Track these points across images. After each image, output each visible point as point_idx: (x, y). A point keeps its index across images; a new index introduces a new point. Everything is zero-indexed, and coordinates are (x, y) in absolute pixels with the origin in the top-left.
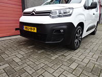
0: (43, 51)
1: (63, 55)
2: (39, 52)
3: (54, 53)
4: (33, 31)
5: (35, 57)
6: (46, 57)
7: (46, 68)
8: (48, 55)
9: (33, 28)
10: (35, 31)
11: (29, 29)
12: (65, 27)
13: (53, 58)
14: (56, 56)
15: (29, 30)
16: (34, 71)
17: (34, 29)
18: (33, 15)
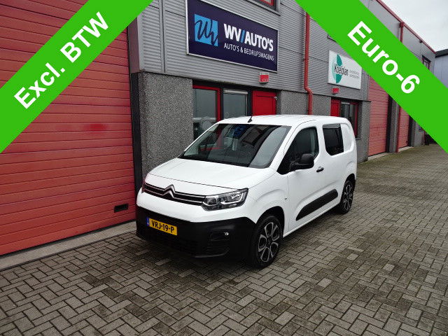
0: (190, 272)
1: (231, 282)
2: (182, 275)
3: (215, 278)
4: (169, 232)
5: (175, 287)
6: (196, 287)
7: (195, 305)
8: (201, 281)
9: (170, 226)
10: (175, 233)
11: (161, 227)
12: (230, 227)
13: (210, 288)
14: (218, 284)
15: (162, 229)
16: (176, 310)
17: (172, 229)
18: (168, 197)
